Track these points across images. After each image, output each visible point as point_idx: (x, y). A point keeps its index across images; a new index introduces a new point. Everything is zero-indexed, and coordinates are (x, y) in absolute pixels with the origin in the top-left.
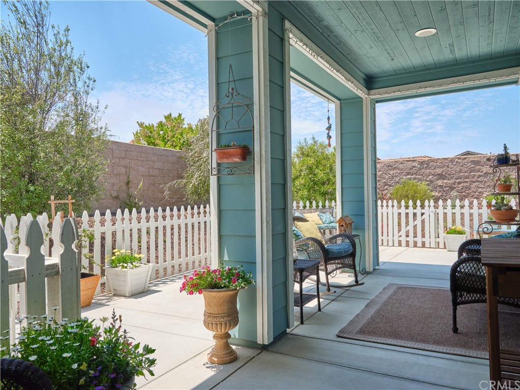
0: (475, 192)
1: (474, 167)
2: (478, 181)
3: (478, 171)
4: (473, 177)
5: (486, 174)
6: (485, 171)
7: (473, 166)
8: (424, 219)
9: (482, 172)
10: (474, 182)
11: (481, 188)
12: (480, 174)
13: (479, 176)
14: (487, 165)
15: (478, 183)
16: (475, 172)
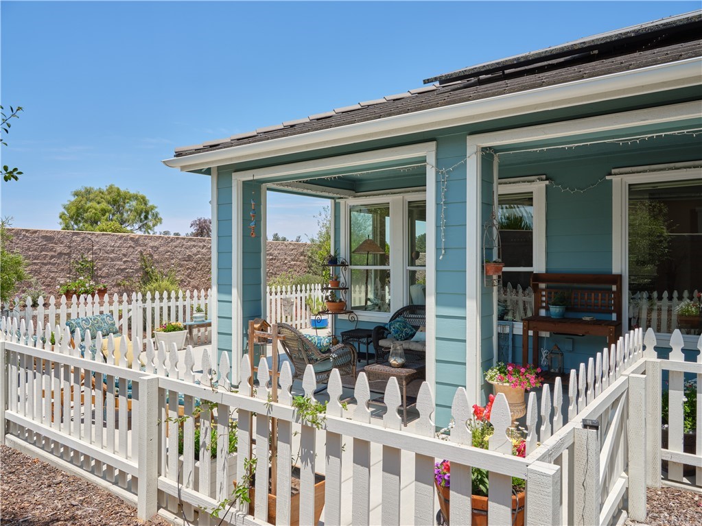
0: (46, 278)
1: (45, 245)
2: (50, 263)
3: (51, 250)
4: (45, 258)
5: (61, 254)
6: (59, 251)
7: (45, 243)
8: (131, 317)
9: (55, 251)
10: (46, 264)
11: (53, 272)
12: (53, 253)
13: (52, 257)
14: (61, 243)
15: (50, 266)
16: (46, 251)
